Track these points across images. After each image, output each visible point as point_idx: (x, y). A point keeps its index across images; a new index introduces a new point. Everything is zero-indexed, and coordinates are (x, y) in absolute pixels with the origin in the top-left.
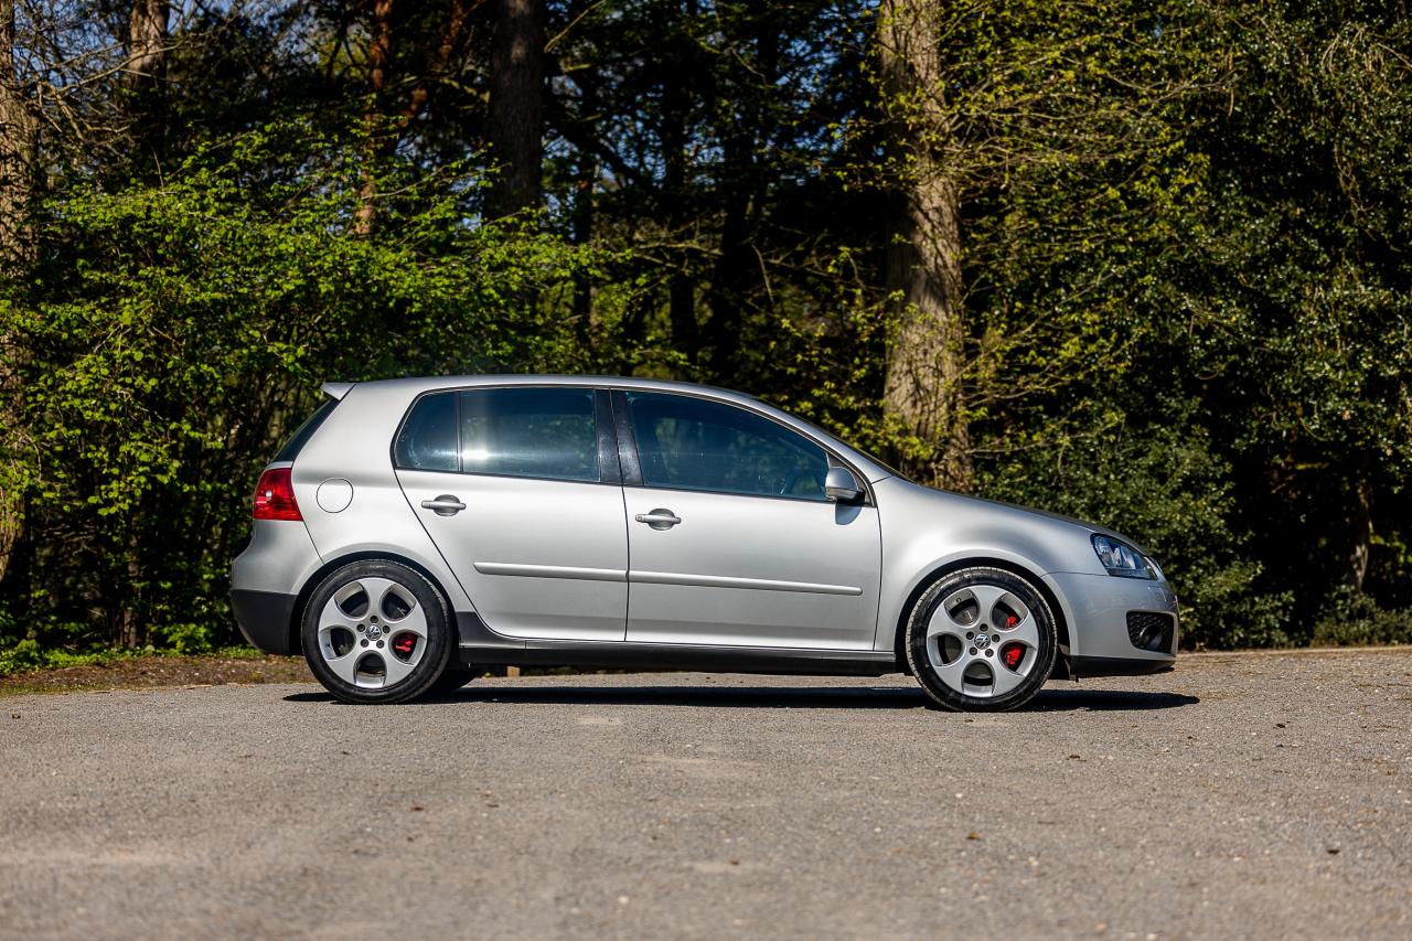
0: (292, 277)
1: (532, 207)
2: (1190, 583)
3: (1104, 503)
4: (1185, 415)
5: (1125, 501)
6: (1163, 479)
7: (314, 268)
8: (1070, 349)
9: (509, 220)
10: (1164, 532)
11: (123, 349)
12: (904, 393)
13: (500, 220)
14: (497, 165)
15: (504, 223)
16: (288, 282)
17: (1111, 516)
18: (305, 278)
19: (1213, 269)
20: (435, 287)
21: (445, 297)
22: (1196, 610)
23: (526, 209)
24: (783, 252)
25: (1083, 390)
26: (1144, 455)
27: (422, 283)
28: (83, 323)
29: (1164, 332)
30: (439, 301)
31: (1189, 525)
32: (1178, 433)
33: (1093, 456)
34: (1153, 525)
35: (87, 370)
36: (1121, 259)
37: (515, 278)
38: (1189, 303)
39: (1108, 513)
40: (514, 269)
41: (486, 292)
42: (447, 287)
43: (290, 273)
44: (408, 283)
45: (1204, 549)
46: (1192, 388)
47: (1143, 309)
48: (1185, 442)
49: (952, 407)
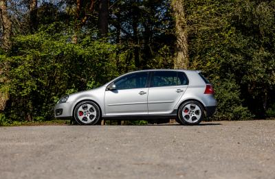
0: (59, 51)
2: (232, 109)
4: (231, 77)
5: (219, 93)
7: (63, 49)
8: (208, 64)
9: (101, 40)
10: (227, 99)
11: (27, 64)
13: (99, 40)
17: (217, 96)
18: (61, 51)
19: (237, 49)
20: (86, 53)
21: (88, 55)
22: (233, 114)
25: (211, 72)
26: (223, 85)
27: (84, 52)
29: (227, 61)
31: (232, 98)
32: (230, 80)
34: (225, 98)
35: (20, 68)
36: (219, 48)
37: (102, 51)
38: (232, 55)
42: (89, 53)
44: (81, 52)
45: (235, 102)
46: (232, 72)
47: (223, 57)
48: (231, 82)
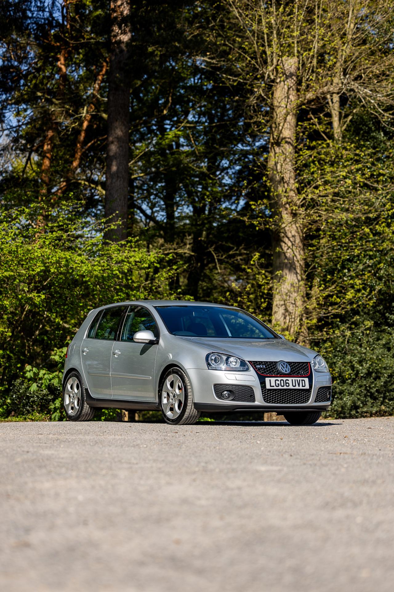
0: (39, 266)
1: (132, 237)
3: (365, 359)
5: (373, 359)
7: (48, 263)
8: (350, 295)
10: (390, 371)
12: (281, 313)
14: (120, 220)
15: (121, 244)
16: (37, 268)
17: (368, 365)
18: (44, 266)
20: (95, 270)
21: (99, 275)
23: (130, 238)
24: (224, 254)
25: (355, 312)
26: (381, 340)
27: (90, 268)
29: (389, 288)
30: (96, 276)
33: (360, 340)
34: (385, 368)
36: (371, 258)
37: (126, 267)
39: (366, 363)
40: (125, 263)
41: (114, 273)
42: (100, 270)
44: (85, 269)
47: (380, 279)
49: (301, 320)
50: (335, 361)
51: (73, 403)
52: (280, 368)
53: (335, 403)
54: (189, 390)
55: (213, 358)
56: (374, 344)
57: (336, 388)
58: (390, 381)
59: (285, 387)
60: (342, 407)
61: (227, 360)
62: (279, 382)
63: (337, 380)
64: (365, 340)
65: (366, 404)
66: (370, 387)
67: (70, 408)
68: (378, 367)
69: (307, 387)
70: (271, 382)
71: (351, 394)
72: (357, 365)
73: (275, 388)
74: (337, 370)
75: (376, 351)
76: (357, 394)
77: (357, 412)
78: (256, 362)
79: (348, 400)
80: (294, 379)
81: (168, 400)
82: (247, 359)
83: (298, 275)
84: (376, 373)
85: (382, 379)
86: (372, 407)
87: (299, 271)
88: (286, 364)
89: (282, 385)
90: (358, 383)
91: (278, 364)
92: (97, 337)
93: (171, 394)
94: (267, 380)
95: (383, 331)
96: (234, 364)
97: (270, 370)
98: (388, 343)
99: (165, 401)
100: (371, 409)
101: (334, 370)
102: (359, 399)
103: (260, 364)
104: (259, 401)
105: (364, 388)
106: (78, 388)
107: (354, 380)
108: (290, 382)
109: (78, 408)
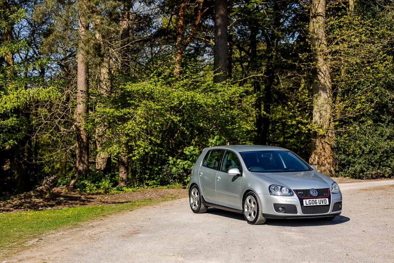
2: (390, 162)
3: (368, 143)
4: (387, 121)
5: (373, 143)
6: (382, 137)
8: (358, 107)
9: (224, 82)
10: (383, 150)
11: (139, 119)
12: (318, 116)
13: (222, 83)
17: (370, 147)
22: (391, 169)
23: (228, 80)
24: (285, 76)
26: (378, 130)
28: (129, 113)
29: (382, 100)
31: (389, 148)
32: (386, 125)
33: (365, 131)
34: (380, 148)
35: (130, 124)
38: (388, 93)
39: (369, 146)
43: (175, 100)
45: (393, 154)
46: (389, 113)
47: (377, 94)
48: (388, 127)
49: (330, 120)
50: (350, 144)
51: (195, 203)
52: (311, 193)
53: (350, 169)
54: (260, 206)
55: (273, 188)
56: (373, 134)
57: (351, 160)
58: (383, 156)
59: (315, 205)
60: (355, 171)
61: (281, 189)
62: (311, 202)
63: (351, 155)
64: (368, 131)
65: (369, 169)
66: (371, 159)
67: (193, 205)
68: (376, 148)
69: (328, 203)
70: (306, 202)
71: (360, 163)
72: (363, 147)
73: (309, 205)
74: (351, 149)
75: (374, 138)
76: (363, 164)
77: (363, 174)
78: (298, 190)
79: (358, 167)
80: (320, 199)
81: (248, 209)
82: (292, 189)
83: (328, 94)
84: (374, 151)
85: (378, 155)
86: (372, 171)
87: (328, 91)
88: (315, 190)
89: (313, 203)
90: (364, 157)
91: (311, 190)
92: (208, 166)
93: (249, 207)
94: (304, 201)
95: (379, 125)
96: (285, 191)
97: (306, 195)
98: (381, 133)
99: (246, 210)
100: (371, 172)
101: (350, 150)
102: (364, 166)
103: (300, 191)
104: (300, 213)
105: (367, 160)
106: (197, 195)
107: (361, 156)
108: (318, 201)
109: (198, 206)
